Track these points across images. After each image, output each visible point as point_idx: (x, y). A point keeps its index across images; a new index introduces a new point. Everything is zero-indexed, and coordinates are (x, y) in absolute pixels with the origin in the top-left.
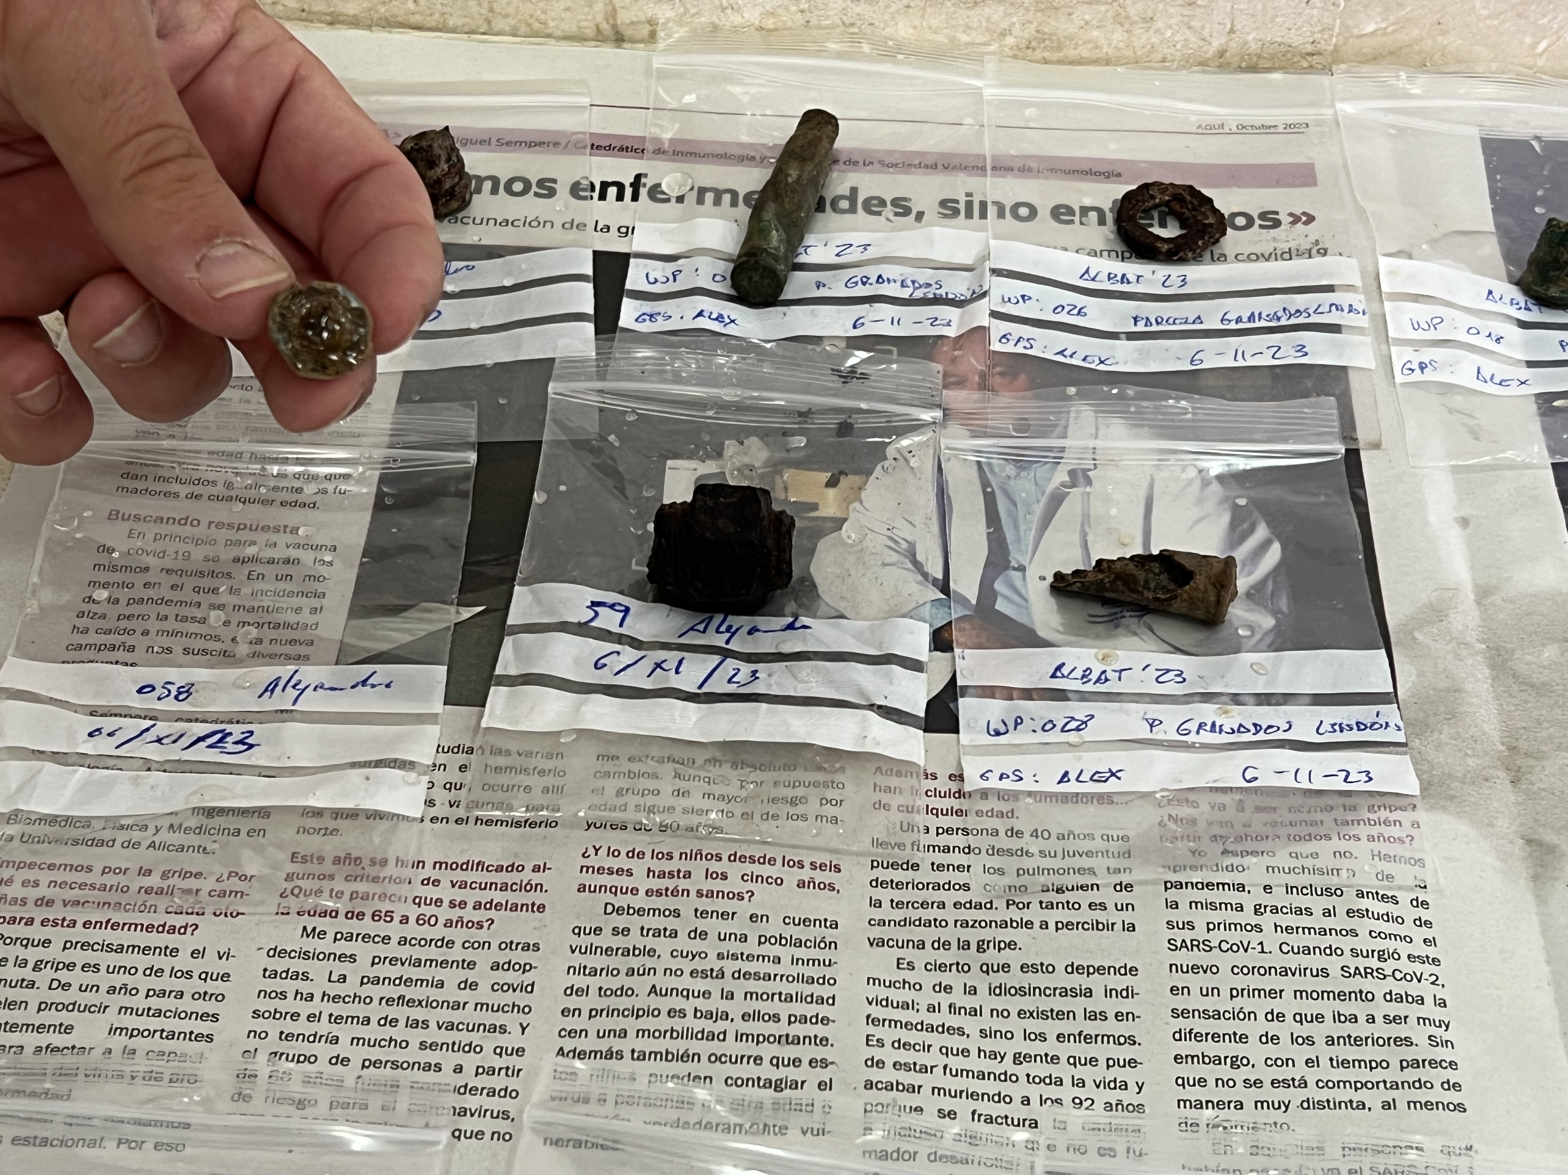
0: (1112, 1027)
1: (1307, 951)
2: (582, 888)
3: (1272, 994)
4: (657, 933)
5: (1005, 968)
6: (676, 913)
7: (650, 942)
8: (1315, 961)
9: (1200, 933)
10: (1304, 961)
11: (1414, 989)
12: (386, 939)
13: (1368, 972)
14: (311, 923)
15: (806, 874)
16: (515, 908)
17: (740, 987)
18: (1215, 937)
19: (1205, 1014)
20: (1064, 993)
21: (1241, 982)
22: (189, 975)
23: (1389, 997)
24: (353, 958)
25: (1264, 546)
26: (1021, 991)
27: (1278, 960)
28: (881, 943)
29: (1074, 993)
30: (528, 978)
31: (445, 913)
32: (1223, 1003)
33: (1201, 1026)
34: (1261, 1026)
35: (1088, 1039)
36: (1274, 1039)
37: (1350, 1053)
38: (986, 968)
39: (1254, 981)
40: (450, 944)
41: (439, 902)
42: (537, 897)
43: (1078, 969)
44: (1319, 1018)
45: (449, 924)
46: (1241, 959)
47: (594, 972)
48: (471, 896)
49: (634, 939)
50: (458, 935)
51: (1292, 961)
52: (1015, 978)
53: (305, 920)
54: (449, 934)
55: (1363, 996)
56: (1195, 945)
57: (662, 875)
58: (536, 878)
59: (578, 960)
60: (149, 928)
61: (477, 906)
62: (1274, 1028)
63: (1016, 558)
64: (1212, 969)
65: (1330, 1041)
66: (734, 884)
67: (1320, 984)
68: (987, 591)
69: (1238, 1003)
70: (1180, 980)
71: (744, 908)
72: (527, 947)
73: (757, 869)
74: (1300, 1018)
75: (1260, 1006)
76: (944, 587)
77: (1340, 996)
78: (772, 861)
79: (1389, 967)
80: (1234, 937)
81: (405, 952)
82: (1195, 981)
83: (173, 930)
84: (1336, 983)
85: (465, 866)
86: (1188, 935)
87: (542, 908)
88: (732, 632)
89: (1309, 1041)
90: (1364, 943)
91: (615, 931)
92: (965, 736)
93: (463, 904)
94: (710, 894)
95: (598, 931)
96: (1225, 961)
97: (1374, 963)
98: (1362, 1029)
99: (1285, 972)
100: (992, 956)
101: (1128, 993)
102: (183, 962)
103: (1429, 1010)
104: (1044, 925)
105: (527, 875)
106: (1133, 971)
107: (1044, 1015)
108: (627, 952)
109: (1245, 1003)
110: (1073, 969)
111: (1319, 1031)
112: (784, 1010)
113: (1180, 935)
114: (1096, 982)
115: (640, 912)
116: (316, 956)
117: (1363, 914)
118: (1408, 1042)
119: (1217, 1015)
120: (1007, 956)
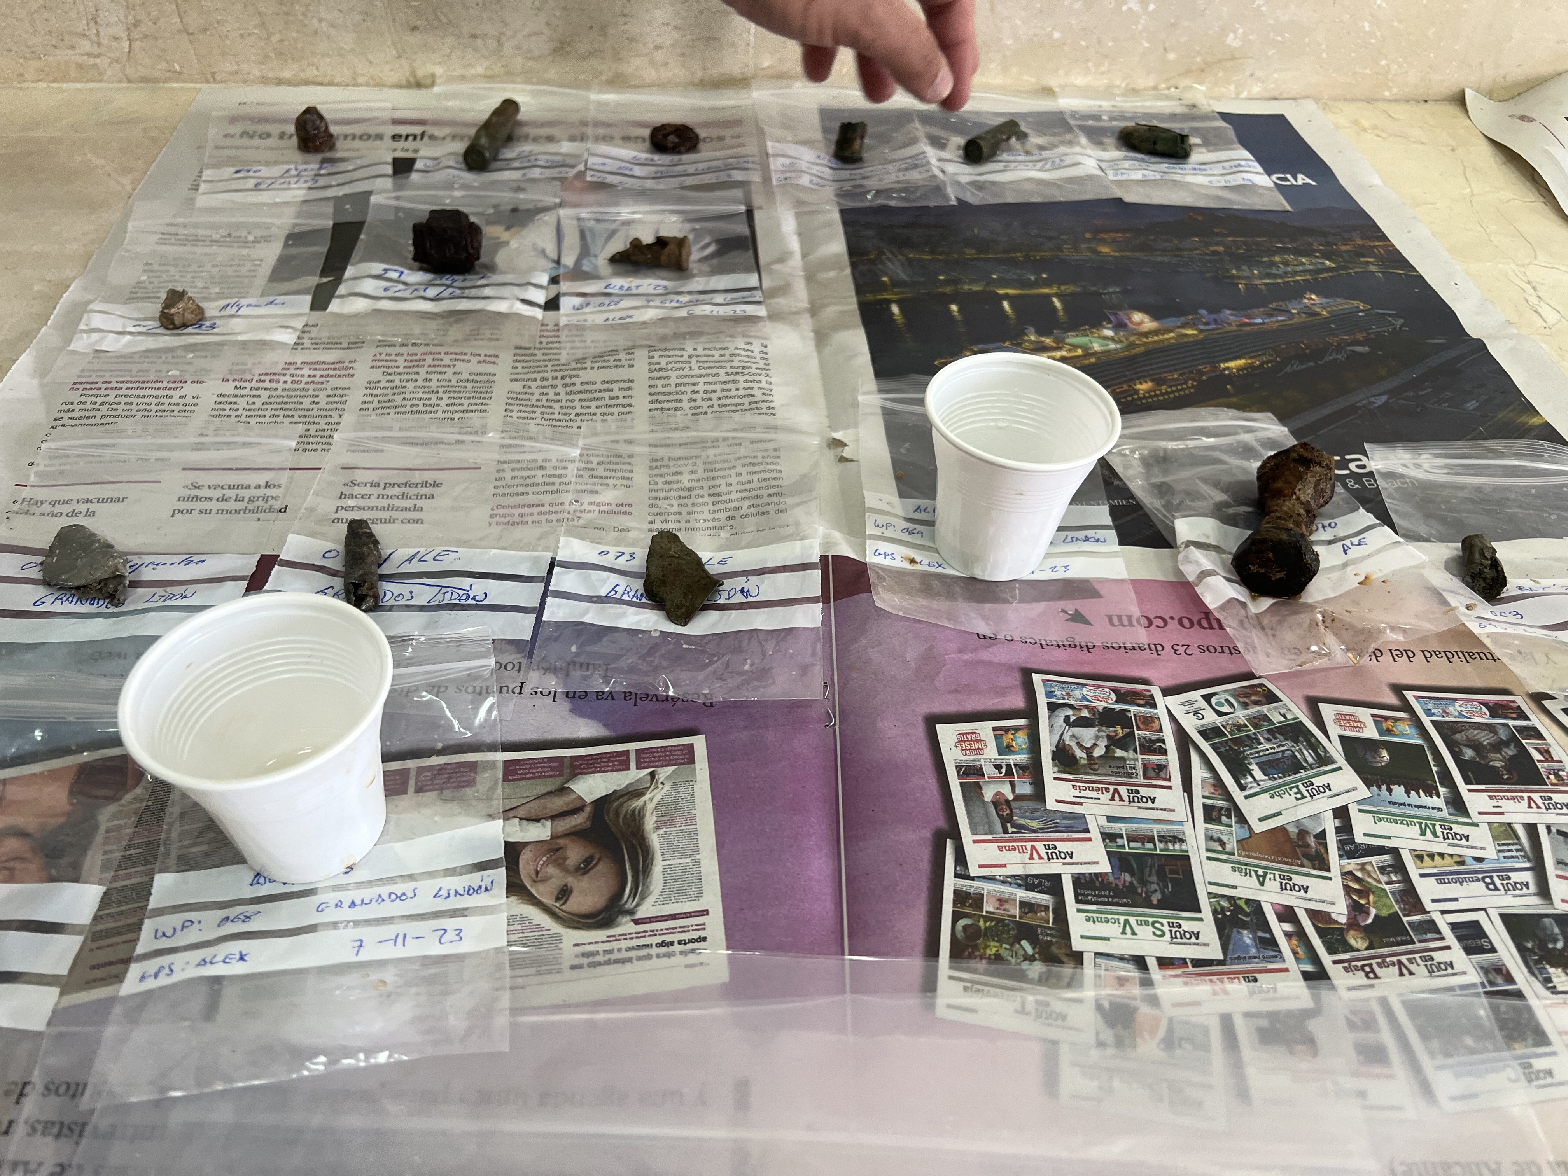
0: (621, 401)
1: (711, 368)
2: (372, 367)
3: (694, 384)
4: (408, 381)
5: (574, 384)
6: (418, 373)
7: (404, 384)
8: (714, 371)
9: (663, 365)
10: (709, 371)
11: (757, 378)
12: (276, 389)
13: (737, 373)
14: (238, 384)
15: (482, 358)
16: (340, 376)
17: (445, 396)
18: (670, 367)
19: (664, 394)
20: (600, 391)
21: (680, 381)
22: (178, 404)
23: (746, 381)
24: (259, 396)
25: (707, 245)
26: (580, 392)
27: (697, 372)
28: (516, 380)
29: (605, 391)
30: (344, 399)
31: (305, 380)
32: (672, 389)
33: (661, 398)
34: (689, 396)
35: (610, 406)
36: (695, 400)
37: (728, 401)
38: (565, 386)
39: (687, 380)
40: (307, 390)
41: (303, 376)
42: (351, 372)
43: (607, 382)
44: (715, 391)
45: (307, 383)
46: (681, 373)
47: (376, 396)
48: (318, 373)
49: (397, 383)
50: (311, 387)
51: (703, 372)
52: (578, 388)
53: (237, 383)
54: (307, 386)
55: (733, 382)
56: (660, 369)
57: (412, 361)
58: (350, 365)
59: (368, 392)
60: (159, 389)
61: (322, 376)
62: (694, 396)
63: (593, 250)
64: (668, 378)
65: (719, 398)
66: (448, 362)
67: (716, 379)
68: (578, 262)
69: (679, 389)
70: (652, 382)
71: (450, 371)
72: (344, 389)
73: (458, 357)
74: (706, 392)
75: (689, 389)
76: (558, 262)
77: (724, 382)
78: (466, 354)
79: (746, 371)
80: (678, 365)
81: (285, 393)
82: (660, 383)
83: (170, 389)
84: (723, 378)
85: (317, 363)
86: (658, 367)
87: (353, 375)
88: (454, 281)
89: (710, 399)
90: (736, 364)
91: (388, 381)
92: (562, 311)
93: (314, 376)
94: (434, 366)
95: (379, 382)
96: (673, 375)
97: (740, 370)
98: (733, 393)
99: (700, 376)
100: (568, 381)
101: (630, 388)
102: (175, 400)
103: (763, 385)
104: (592, 368)
105: (346, 364)
106: (632, 381)
107: (590, 400)
108: (393, 388)
109: (683, 388)
110: (604, 382)
111: (714, 396)
112: (466, 402)
113: (653, 367)
114: (615, 386)
115: (400, 374)
116: (242, 396)
117: (736, 355)
118: (753, 395)
119: (670, 393)
120: (574, 380)
